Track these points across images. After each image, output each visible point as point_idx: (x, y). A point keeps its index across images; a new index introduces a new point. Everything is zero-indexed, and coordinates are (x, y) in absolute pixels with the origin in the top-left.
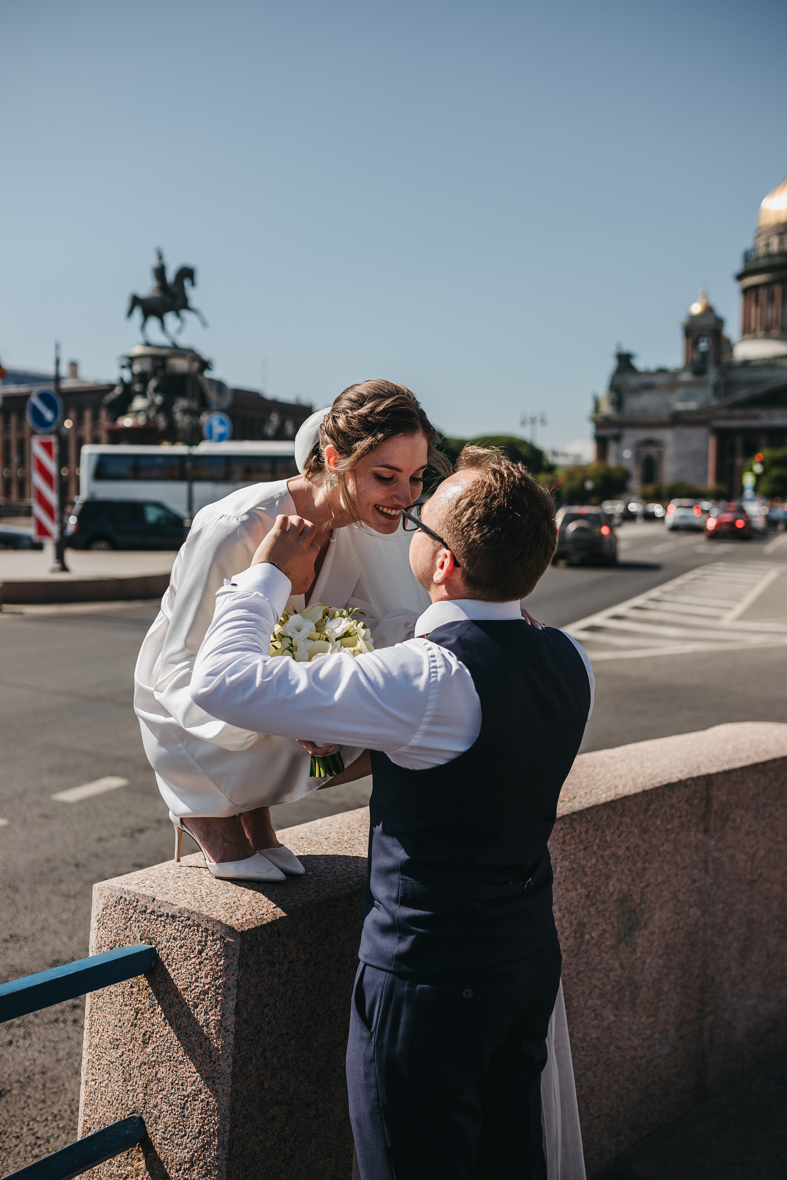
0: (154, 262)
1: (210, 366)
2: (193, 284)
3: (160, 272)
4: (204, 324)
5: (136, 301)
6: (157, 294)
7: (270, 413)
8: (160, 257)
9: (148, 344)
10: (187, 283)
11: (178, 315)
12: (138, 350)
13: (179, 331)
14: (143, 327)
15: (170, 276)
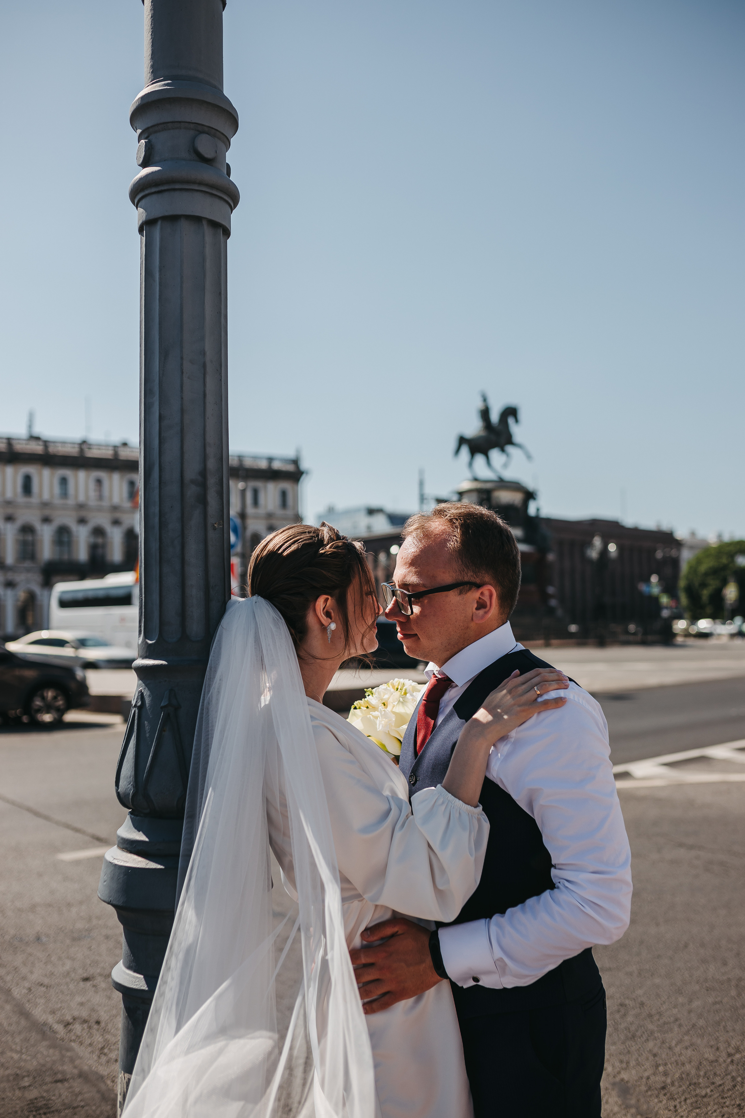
0: (479, 405)
1: (535, 496)
2: (517, 421)
3: (485, 414)
4: (529, 457)
5: (462, 441)
6: (483, 433)
7: (593, 537)
8: (485, 400)
9: (476, 479)
10: (511, 421)
11: (503, 450)
12: (466, 485)
13: (505, 466)
14: (470, 464)
15: (495, 417)
